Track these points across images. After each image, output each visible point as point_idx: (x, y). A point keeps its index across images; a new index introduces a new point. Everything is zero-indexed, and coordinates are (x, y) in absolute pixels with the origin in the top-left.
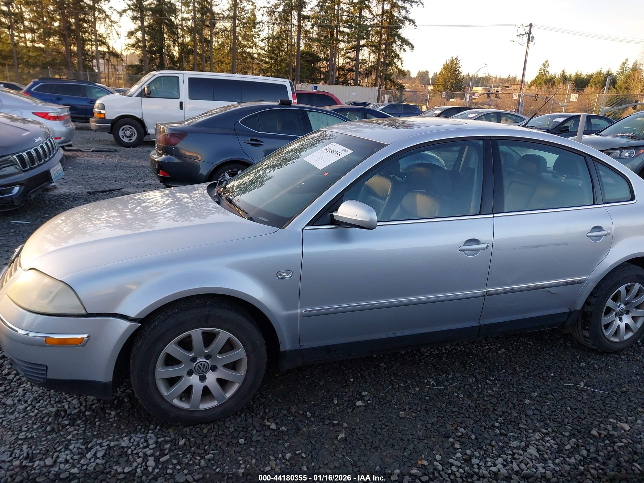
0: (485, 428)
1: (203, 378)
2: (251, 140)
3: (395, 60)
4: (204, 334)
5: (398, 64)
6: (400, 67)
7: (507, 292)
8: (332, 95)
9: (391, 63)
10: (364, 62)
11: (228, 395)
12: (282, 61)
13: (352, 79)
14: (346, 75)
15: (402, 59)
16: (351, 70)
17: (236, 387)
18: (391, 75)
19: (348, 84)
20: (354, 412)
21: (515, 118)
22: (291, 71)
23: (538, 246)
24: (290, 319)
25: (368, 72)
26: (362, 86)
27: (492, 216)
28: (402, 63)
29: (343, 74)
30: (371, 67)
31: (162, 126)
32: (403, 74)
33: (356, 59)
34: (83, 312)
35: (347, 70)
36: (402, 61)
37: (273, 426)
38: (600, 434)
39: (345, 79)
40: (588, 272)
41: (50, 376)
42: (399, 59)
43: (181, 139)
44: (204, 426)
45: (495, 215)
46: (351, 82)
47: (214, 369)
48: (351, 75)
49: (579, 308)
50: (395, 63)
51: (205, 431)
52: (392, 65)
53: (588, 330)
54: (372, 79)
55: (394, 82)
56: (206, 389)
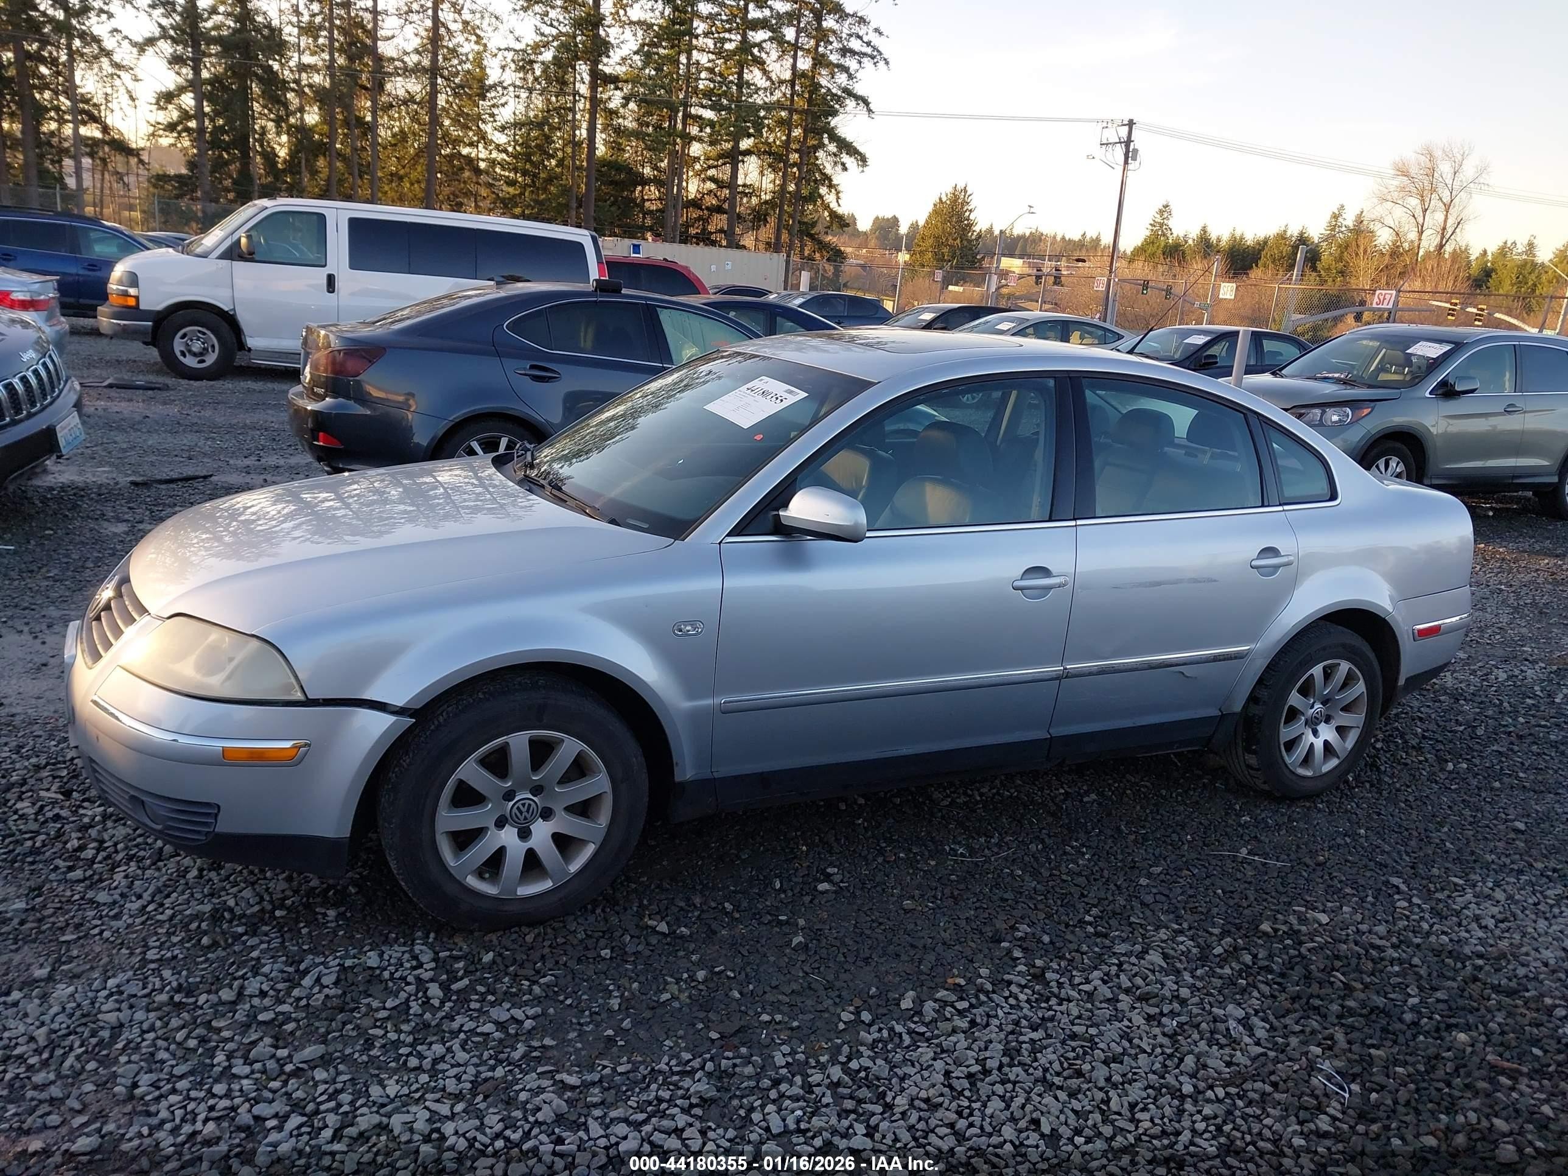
0: (1067, 925)
1: (524, 834)
2: (533, 367)
3: (823, 190)
4: (533, 743)
5: (830, 198)
6: (833, 206)
7: (1102, 671)
8: (686, 268)
9: (814, 197)
10: (751, 191)
11: (574, 867)
12: (550, 180)
13: (721, 231)
14: (706, 221)
15: (840, 188)
16: (719, 210)
17: (590, 850)
18: (814, 224)
19: (713, 243)
20: (816, 901)
21: (1100, 332)
22: (574, 205)
23: (1159, 584)
24: (695, 716)
25: (759, 217)
26: (744, 247)
27: (1073, 523)
28: (838, 198)
29: (699, 218)
30: (766, 202)
31: (323, 332)
32: (842, 222)
33: (732, 184)
34: (299, 696)
35: (708, 208)
36: (838, 193)
37: (663, 927)
38: (1276, 930)
39: (704, 229)
40: (1253, 638)
41: (224, 825)
42: (831, 186)
43: (371, 362)
44: (525, 929)
45: (1079, 522)
46: (719, 237)
47: (547, 814)
48: (719, 221)
49: (1238, 707)
50: (821, 197)
51: (529, 938)
52: (815, 202)
53: (1254, 752)
54: (767, 232)
55: (820, 242)
56: (531, 855)
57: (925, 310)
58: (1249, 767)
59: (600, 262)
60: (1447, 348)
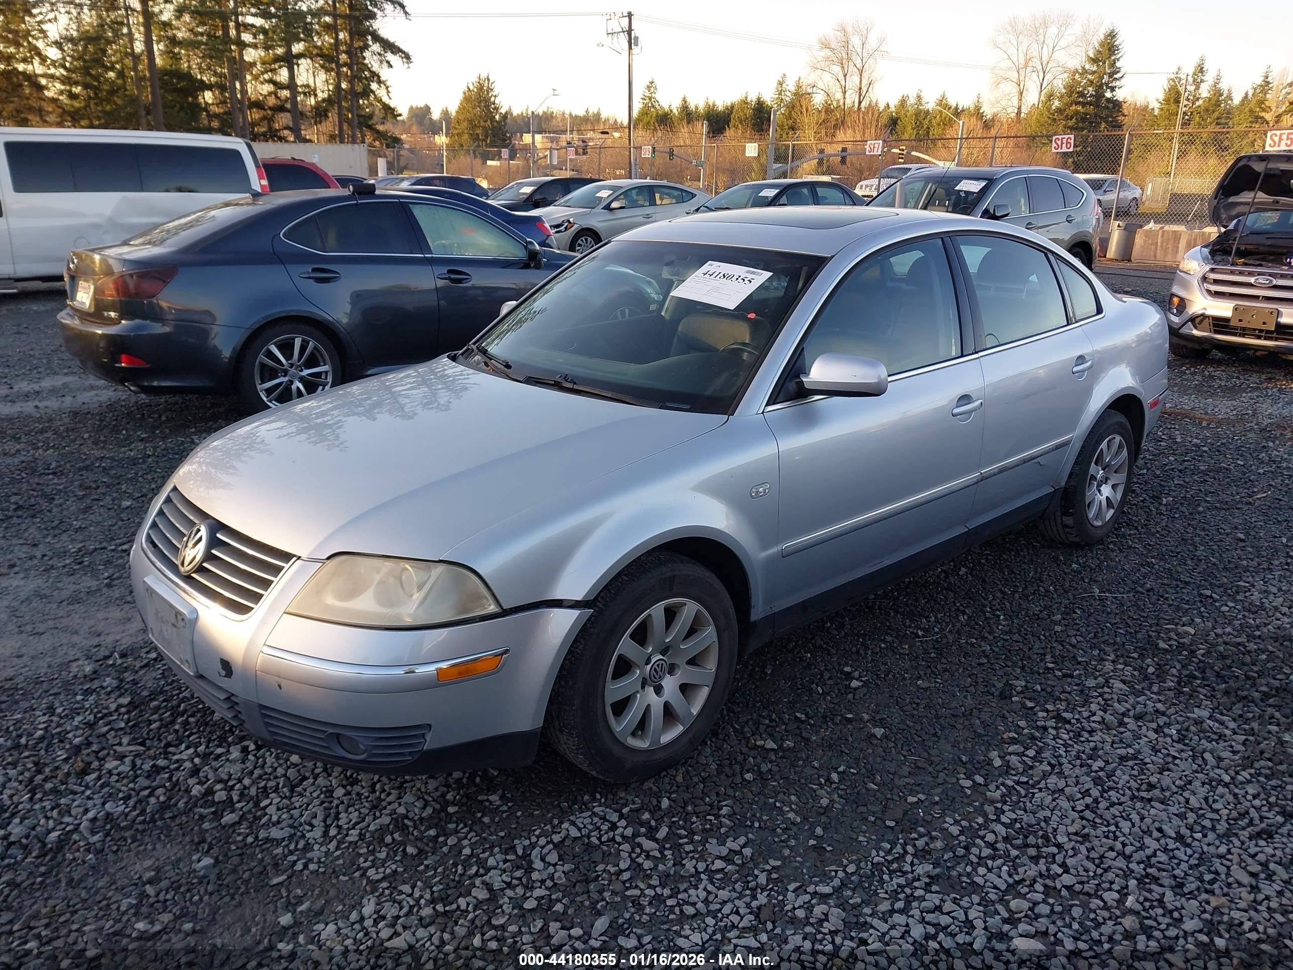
0: (1039, 674)
1: (658, 690)
2: (314, 270)
3: (374, 86)
4: (666, 611)
5: (381, 93)
6: (385, 99)
7: (1002, 470)
9: (367, 92)
10: (311, 91)
11: (695, 711)
12: (112, 92)
13: (287, 128)
14: (270, 120)
15: (388, 84)
16: (281, 109)
17: (704, 692)
18: (371, 116)
19: (282, 139)
20: (857, 697)
22: (143, 113)
24: (770, 562)
25: (320, 113)
26: (310, 141)
27: (976, 356)
28: (388, 92)
29: (264, 118)
30: (324, 100)
31: (97, 257)
32: (389, 111)
33: (291, 85)
34: (492, 608)
35: (270, 108)
36: (387, 88)
37: (771, 745)
38: (1170, 646)
39: (270, 128)
40: (1073, 429)
41: (431, 742)
42: (380, 82)
43: (165, 282)
44: (672, 772)
46: (286, 132)
47: (672, 669)
48: (284, 119)
49: (1063, 484)
50: (373, 92)
51: (679, 778)
52: (369, 96)
54: (330, 125)
55: (378, 132)
56: (667, 707)
57: (522, 185)
58: (1066, 526)
59: (257, 166)
60: (983, 184)
